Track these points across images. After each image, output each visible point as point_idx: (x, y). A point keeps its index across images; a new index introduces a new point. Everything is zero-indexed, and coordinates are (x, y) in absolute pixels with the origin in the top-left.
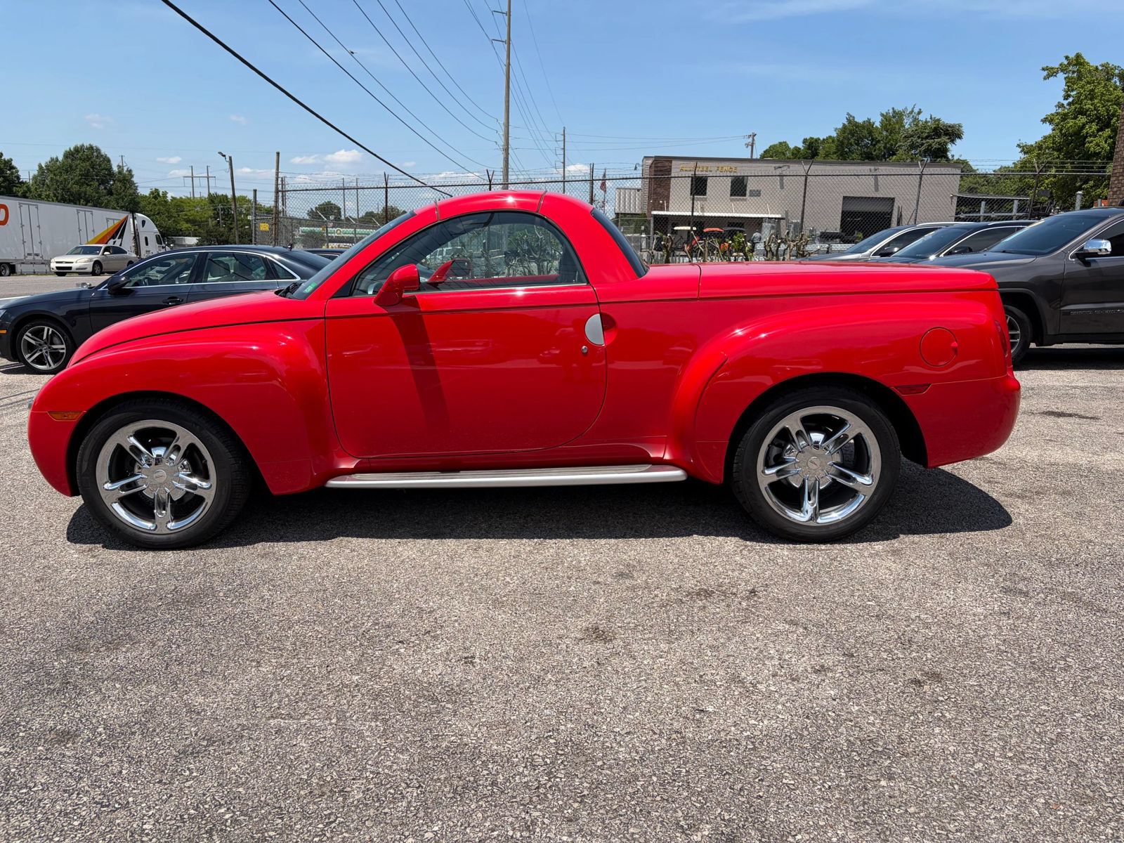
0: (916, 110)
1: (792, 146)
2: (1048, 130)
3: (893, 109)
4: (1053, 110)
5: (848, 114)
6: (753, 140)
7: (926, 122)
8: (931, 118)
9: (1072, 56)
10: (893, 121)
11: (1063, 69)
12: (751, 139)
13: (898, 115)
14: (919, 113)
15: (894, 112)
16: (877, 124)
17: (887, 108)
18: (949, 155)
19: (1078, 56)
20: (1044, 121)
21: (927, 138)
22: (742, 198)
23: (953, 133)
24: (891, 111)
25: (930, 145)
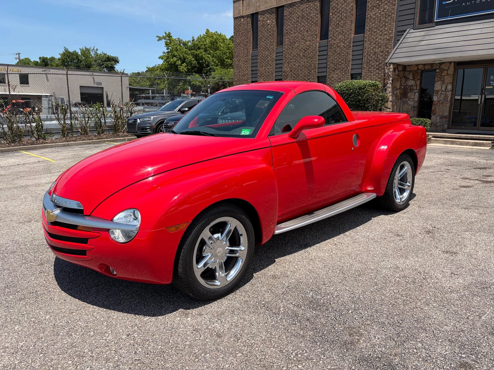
0: (95, 49)
1: (32, 60)
2: (161, 62)
3: (85, 47)
4: (162, 54)
5: (64, 47)
6: (19, 56)
7: (101, 54)
8: (103, 53)
9: (167, 33)
10: (86, 52)
11: (164, 38)
12: (18, 55)
13: (88, 50)
14: (97, 50)
15: (86, 48)
16: (80, 53)
17: (83, 47)
18: (116, 69)
19: (169, 33)
20: (160, 58)
21: (105, 61)
22: (27, 85)
23: (116, 61)
24: (84, 48)
25: (107, 65)
